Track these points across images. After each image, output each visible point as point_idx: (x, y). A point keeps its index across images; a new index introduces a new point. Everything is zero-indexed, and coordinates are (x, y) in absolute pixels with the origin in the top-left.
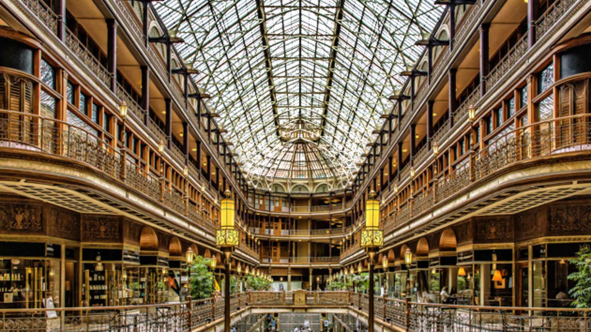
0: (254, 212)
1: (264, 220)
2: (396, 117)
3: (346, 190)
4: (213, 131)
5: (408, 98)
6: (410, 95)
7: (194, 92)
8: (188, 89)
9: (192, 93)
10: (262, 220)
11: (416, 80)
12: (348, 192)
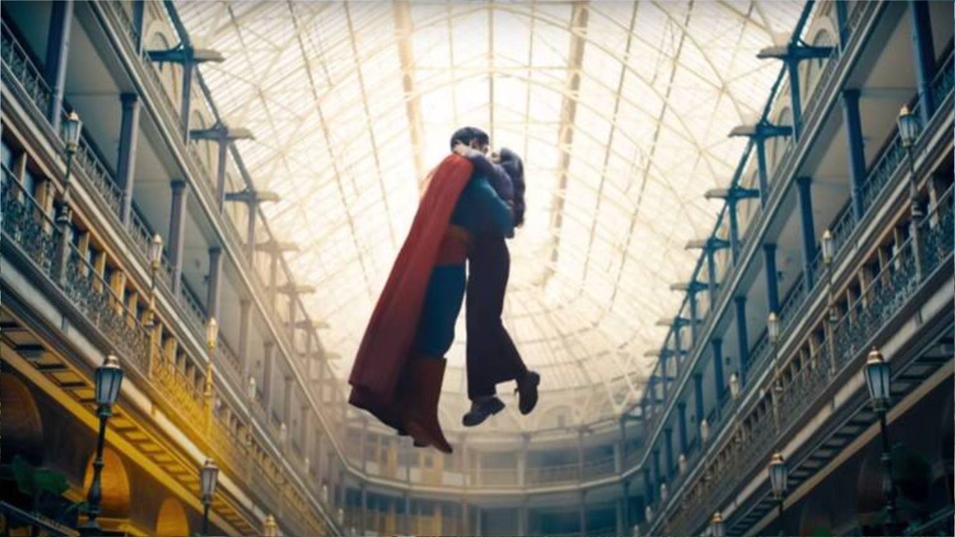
0: (363, 483)
1: (392, 509)
2: (726, 244)
3: (625, 417)
4: (280, 290)
5: (752, 194)
6: (757, 186)
7: (240, 186)
8: (226, 181)
9: (236, 190)
10: (384, 508)
11: (769, 144)
12: (629, 424)
